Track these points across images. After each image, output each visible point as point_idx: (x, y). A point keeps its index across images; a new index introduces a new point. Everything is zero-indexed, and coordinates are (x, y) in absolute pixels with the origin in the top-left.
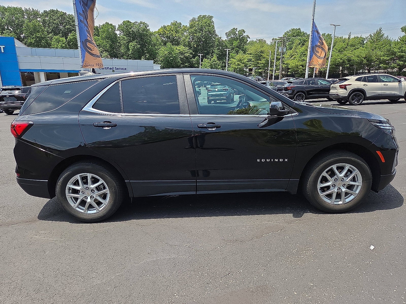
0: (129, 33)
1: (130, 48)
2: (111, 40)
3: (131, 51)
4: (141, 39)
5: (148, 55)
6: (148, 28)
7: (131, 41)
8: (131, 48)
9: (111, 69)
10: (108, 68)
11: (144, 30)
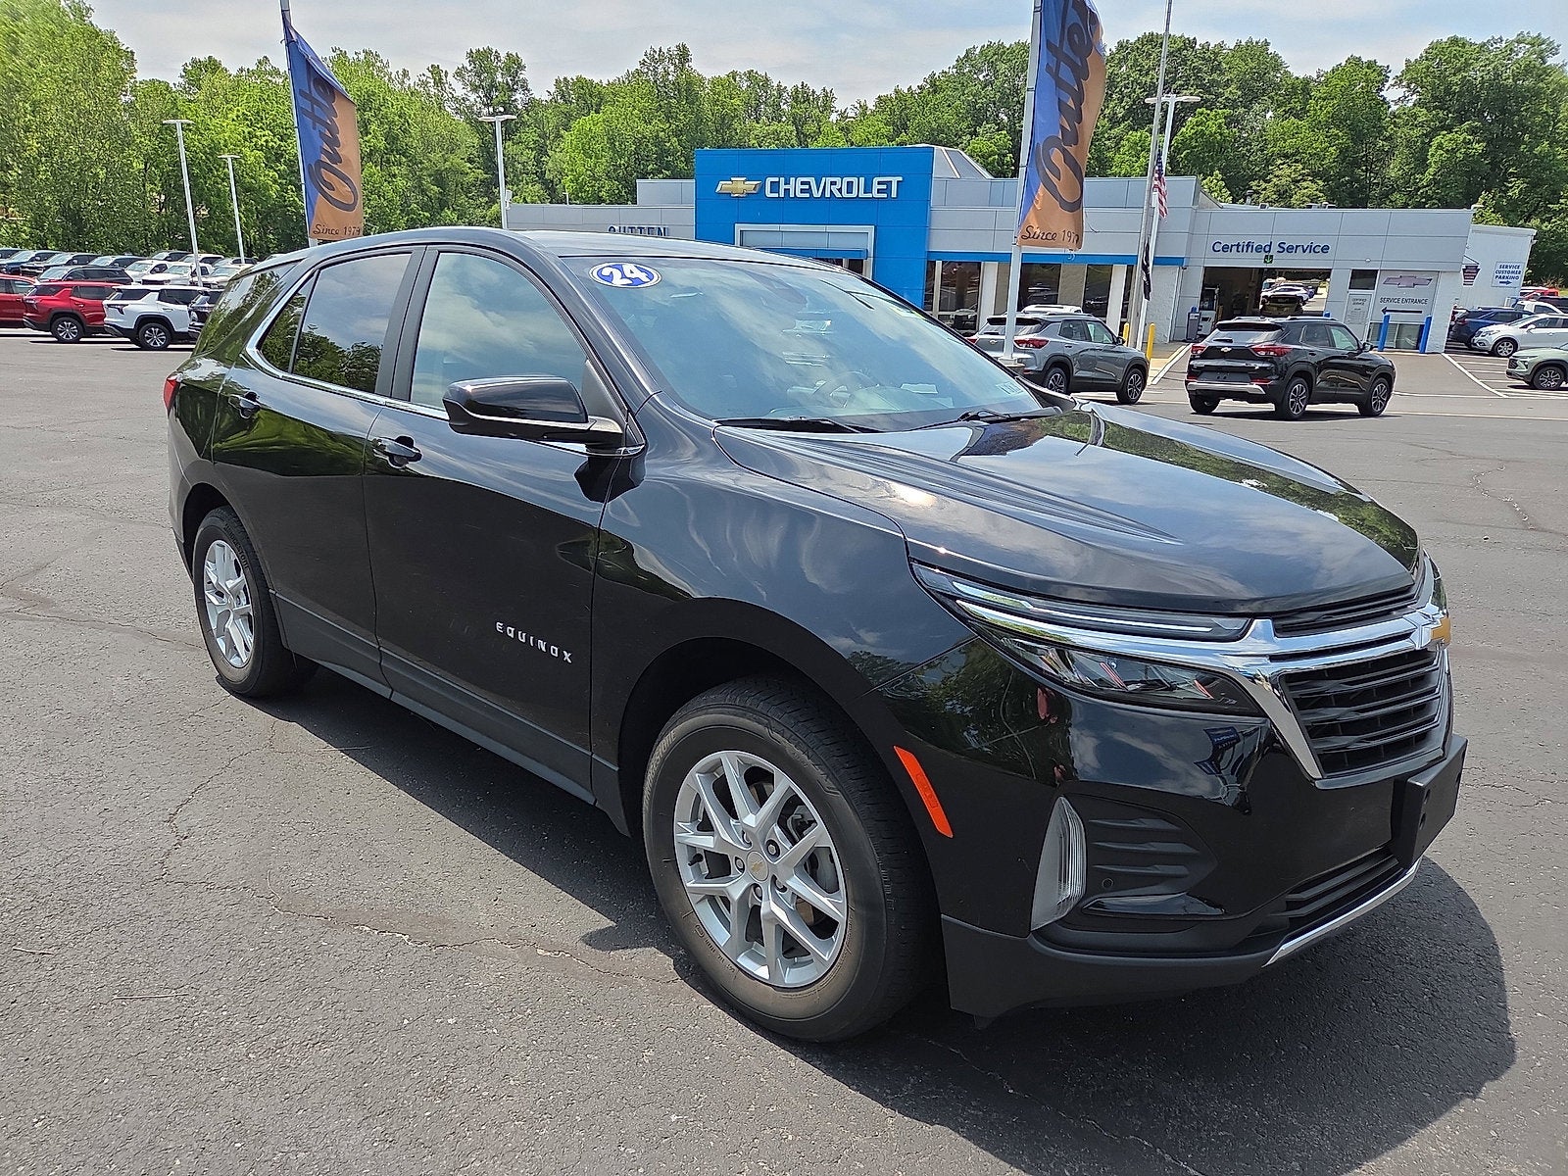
0: (1448, 91)
1: (1429, 157)
2: (1352, 128)
3: (1431, 170)
4: (1503, 111)
5: (1516, 188)
6: (1550, 61)
7: (1443, 128)
8: (1434, 156)
9: (1259, 249)
10: (1248, 246)
11: (1528, 70)
